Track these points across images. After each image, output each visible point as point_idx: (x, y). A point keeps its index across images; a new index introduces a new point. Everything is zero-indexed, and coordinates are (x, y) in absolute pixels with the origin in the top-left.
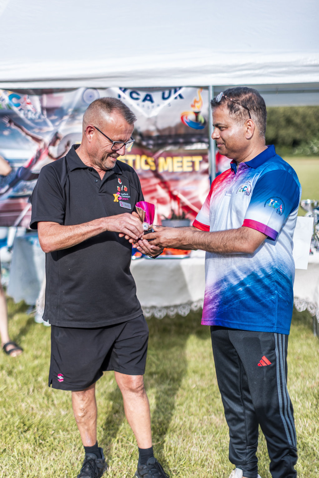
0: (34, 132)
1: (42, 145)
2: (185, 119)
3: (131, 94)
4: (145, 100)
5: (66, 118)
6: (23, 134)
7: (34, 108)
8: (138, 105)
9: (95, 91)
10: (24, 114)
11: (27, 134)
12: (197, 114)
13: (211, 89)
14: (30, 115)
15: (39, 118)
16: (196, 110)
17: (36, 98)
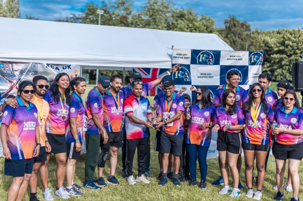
0: (10, 79)
1: (12, 84)
2: (72, 76)
3: (51, 66)
4: (56, 69)
5: (25, 74)
6: (5, 79)
7: (9, 69)
8: (54, 70)
9: (36, 64)
10: (6, 71)
11: (7, 79)
12: (76, 75)
13: (81, 66)
14: (8, 72)
15: (12, 73)
16: (76, 74)
17: (10, 65)
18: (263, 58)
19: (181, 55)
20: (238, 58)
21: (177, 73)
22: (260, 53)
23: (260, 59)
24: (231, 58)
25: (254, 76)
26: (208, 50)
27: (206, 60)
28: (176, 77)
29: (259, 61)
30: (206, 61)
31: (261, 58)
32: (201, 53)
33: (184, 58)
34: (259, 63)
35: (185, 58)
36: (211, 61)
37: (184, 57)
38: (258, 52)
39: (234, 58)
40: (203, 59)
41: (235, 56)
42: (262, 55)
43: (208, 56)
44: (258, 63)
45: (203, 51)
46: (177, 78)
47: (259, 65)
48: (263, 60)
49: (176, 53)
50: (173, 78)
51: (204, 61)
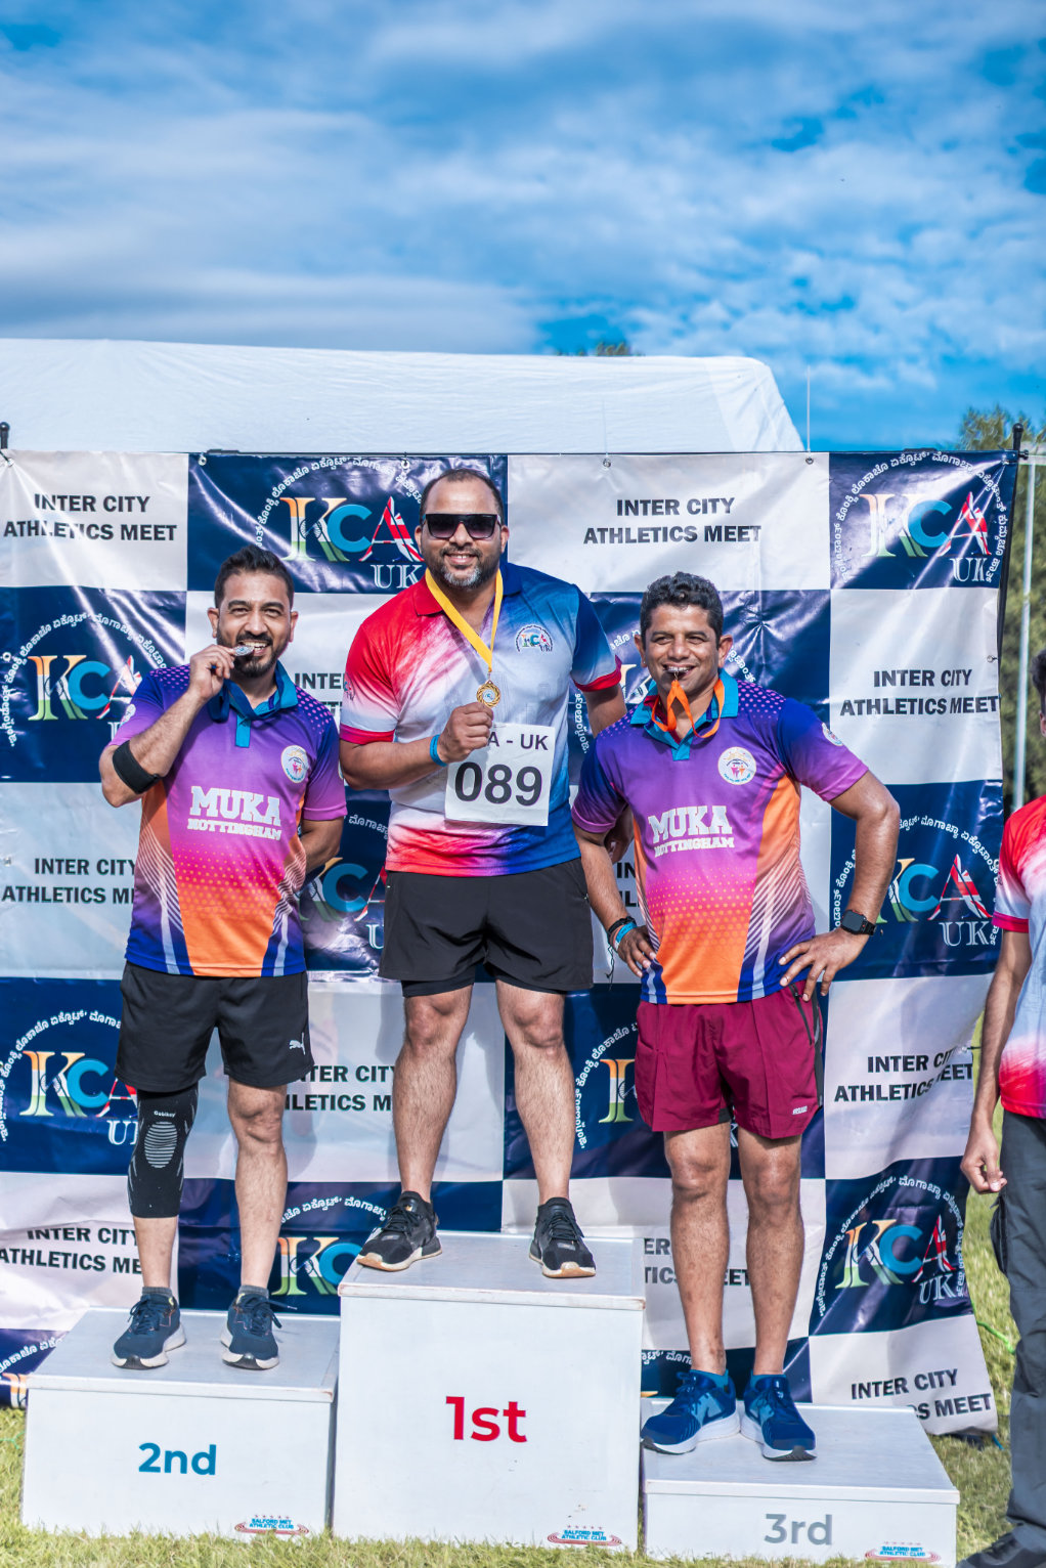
18: (1002, 519)
19: (89, 503)
20: (700, 522)
21: (47, 675)
22: (956, 461)
23: (966, 527)
24: (635, 522)
25: (890, 693)
26: (369, 456)
27: (355, 546)
28: (44, 712)
29: (956, 545)
30: (354, 557)
31: (974, 514)
32: (289, 480)
33: (117, 531)
34: (956, 562)
35: (129, 532)
36: (404, 560)
37: (116, 520)
38: (939, 458)
39: (666, 520)
40: (324, 532)
41: (671, 505)
42: (992, 486)
43: (364, 513)
44: (944, 564)
45: (314, 466)
46: (49, 716)
47: (955, 584)
48: (1003, 532)
49: (31, 487)
50: (11, 715)
51: (331, 558)
